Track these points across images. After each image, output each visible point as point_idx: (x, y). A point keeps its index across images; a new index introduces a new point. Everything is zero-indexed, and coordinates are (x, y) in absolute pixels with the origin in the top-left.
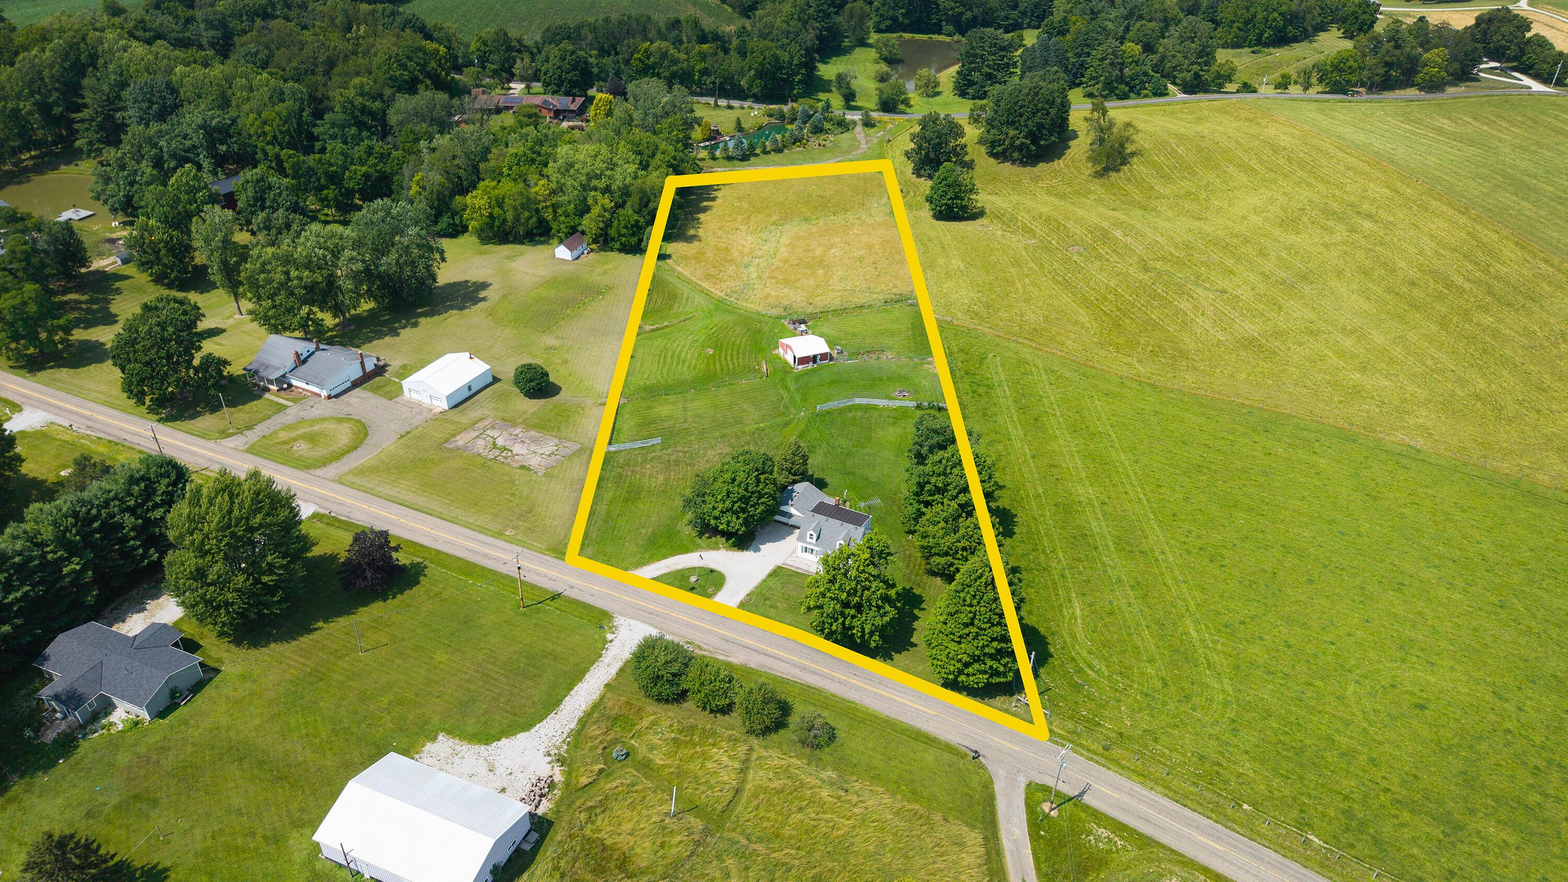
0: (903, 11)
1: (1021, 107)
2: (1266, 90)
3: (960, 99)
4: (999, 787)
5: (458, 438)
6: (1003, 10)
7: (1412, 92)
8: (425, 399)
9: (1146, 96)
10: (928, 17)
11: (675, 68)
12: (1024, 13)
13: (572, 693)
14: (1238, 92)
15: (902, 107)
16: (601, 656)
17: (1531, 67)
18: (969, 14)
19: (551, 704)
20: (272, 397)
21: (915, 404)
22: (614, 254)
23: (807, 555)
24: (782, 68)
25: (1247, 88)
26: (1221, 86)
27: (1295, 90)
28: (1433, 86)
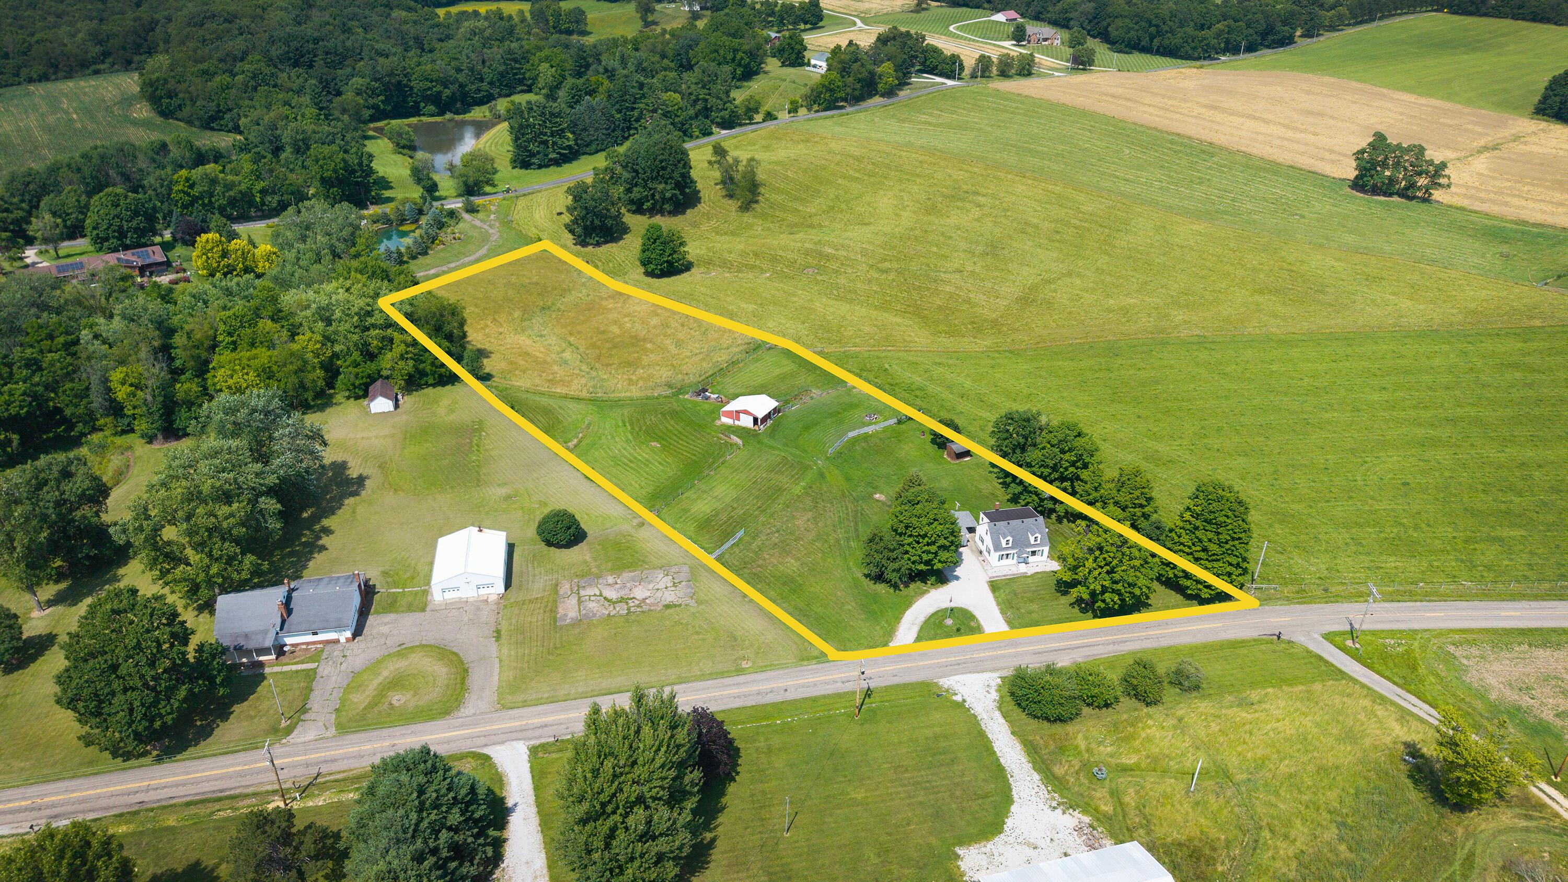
0: (382, 98)
1: (662, 161)
2: (784, 116)
3: (523, 171)
4: (1312, 647)
5: (561, 611)
6: (473, 83)
7: (877, 100)
8: (468, 593)
9: (697, 137)
10: (405, 101)
11: (232, 193)
12: (491, 83)
13: (999, 754)
14: (764, 121)
15: (488, 189)
16: (976, 717)
17: (935, 68)
18: (447, 92)
19: (999, 773)
20: (277, 669)
21: (895, 420)
22: (430, 390)
23: (1005, 562)
24: (353, 172)
25: (770, 116)
26: (751, 118)
27: (802, 111)
28: (890, 93)
